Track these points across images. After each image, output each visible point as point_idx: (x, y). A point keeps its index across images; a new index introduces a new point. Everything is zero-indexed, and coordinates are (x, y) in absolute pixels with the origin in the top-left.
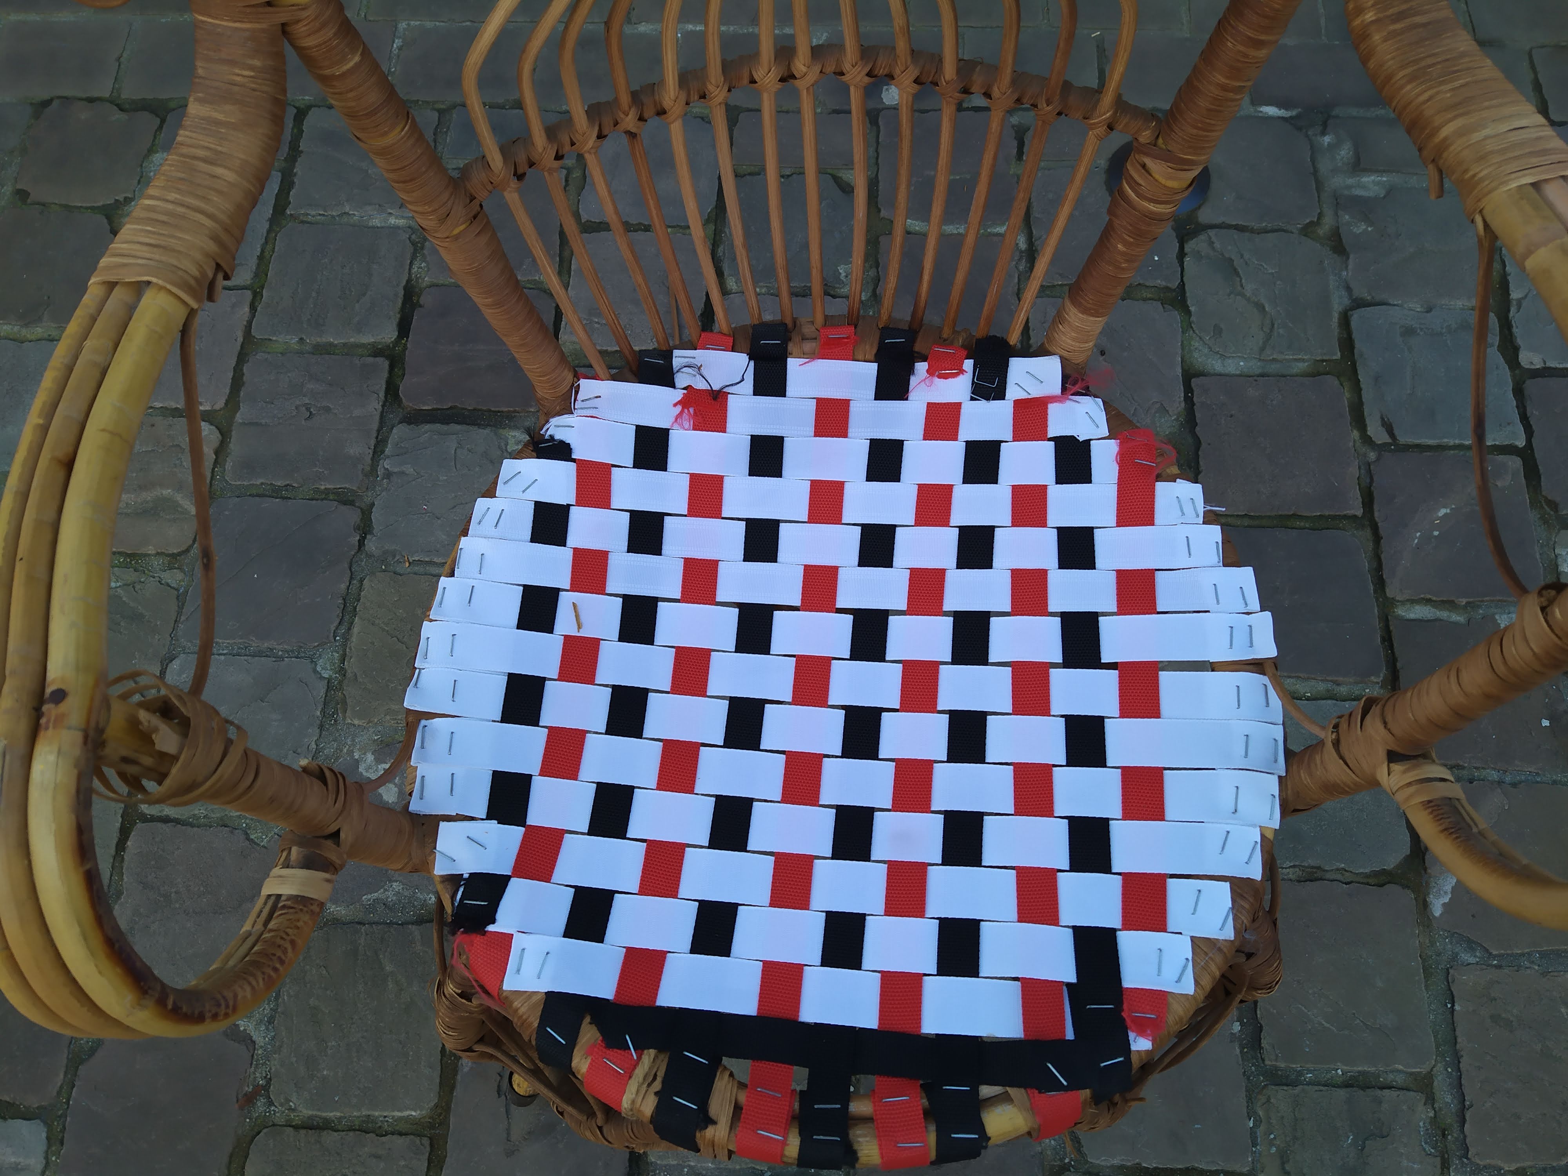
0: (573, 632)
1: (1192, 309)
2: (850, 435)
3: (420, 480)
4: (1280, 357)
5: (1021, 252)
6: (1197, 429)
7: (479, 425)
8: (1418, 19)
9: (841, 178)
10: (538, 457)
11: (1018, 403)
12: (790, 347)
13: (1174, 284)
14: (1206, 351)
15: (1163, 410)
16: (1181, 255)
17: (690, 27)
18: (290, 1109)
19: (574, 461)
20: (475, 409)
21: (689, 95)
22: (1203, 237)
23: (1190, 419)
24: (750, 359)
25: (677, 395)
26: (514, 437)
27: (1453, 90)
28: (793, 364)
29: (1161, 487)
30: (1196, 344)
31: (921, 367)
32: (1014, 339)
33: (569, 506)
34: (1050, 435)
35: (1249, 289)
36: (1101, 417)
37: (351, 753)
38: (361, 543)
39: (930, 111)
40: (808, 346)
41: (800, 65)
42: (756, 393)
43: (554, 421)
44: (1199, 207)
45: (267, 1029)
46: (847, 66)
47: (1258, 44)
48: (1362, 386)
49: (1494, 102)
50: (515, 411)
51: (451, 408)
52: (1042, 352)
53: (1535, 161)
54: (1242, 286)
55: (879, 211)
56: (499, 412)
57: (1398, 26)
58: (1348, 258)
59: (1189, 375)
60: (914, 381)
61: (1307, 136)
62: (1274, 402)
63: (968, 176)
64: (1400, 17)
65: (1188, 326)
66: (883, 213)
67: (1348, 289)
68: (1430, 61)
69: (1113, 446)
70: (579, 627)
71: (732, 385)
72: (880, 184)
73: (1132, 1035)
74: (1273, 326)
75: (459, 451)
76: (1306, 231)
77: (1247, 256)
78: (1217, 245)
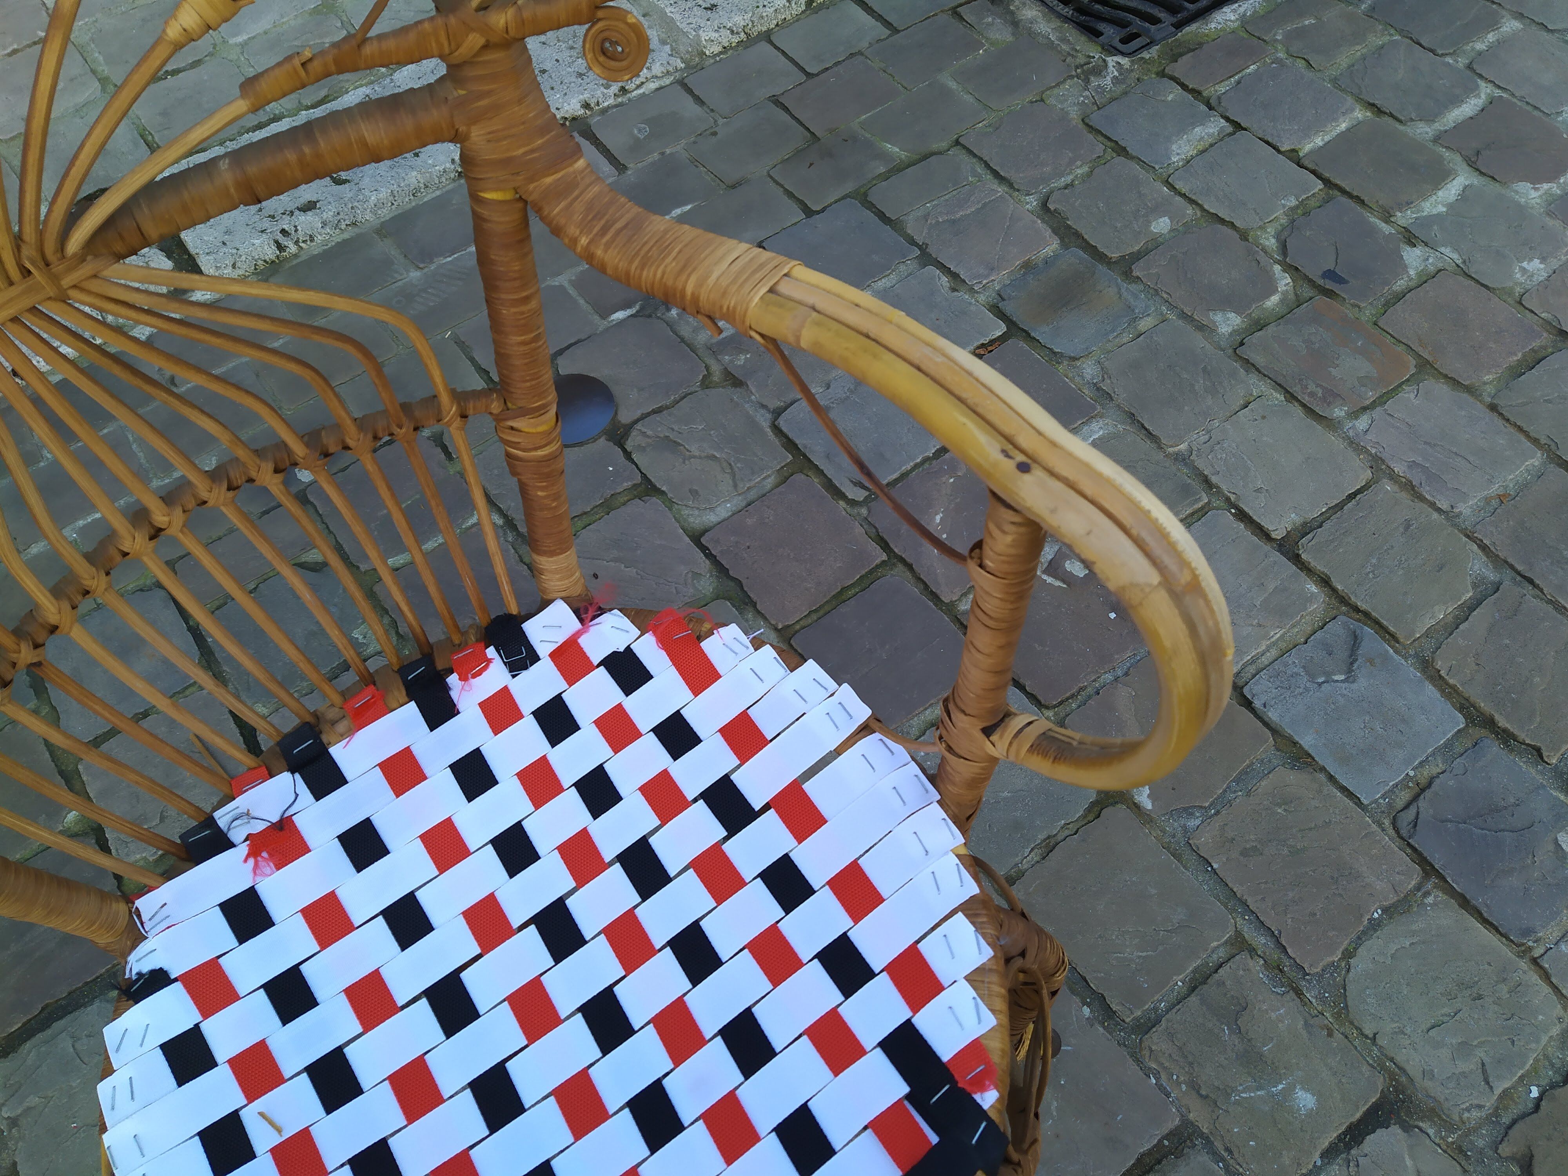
0: (276, 1140)
1: (664, 489)
2: (428, 775)
3: (51, 1103)
4: (752, 483)
5: (502, 527)
6: (731, 573)
7: (84, 1005)
8: (618, 225)
9: (305, 562)
10: (137, 1003)
11: (553, 655)
12: (325, 738)
13: (638, 479)
14: (696, 512)
15: (697, 576)
16: (628, 455)
17: (81, 523)
19: (176, 980)
20: (69, 994)
21: (70, 599)
22: (634, 433)
23: (721, 570)
24: (293, 773)
25: (243, 850)
27: (674, 259)
28: (336, 751)
29: (707, 645)
30: (685, 512)
31: (453, 680)
32: (514, 610)
33: (197, 1026)
34: (596, 663)
35: (694, 449)
36: (626, 623)
39: (350, 465)
40: (341, 727)
41: (160, 518)
42: (318, 798)
43: (132, 958)
44: (616, 413)
46: (204, 495)
47: (526, 300)
48: (821, 468)
49: (707, 252)
50: (114, 966)
51: (43, 1009)
52: (545, 604)
53: (758, 276)
54: (688, 451)
55: (358, 568)
56: (97, 978)
57: (608, 237)
58: (747, 385)
59: (697, 538)
60: (454, 694)
61: (658, 318)
62: (771, 518)
63: (418, 496)
64: (604, 230)
65: (670, 504)
66: (363, 567)
67: (763, 406)
68: (646, 249)
69: (649, 639)
70: (279, 1131)
71: (290, 806)
72: (344, 546)
73: (977, 1097)
74: (730, 464)
75: (77, 1045)
76: (706, 383)
77: (676, 428)
78: (649, 433)
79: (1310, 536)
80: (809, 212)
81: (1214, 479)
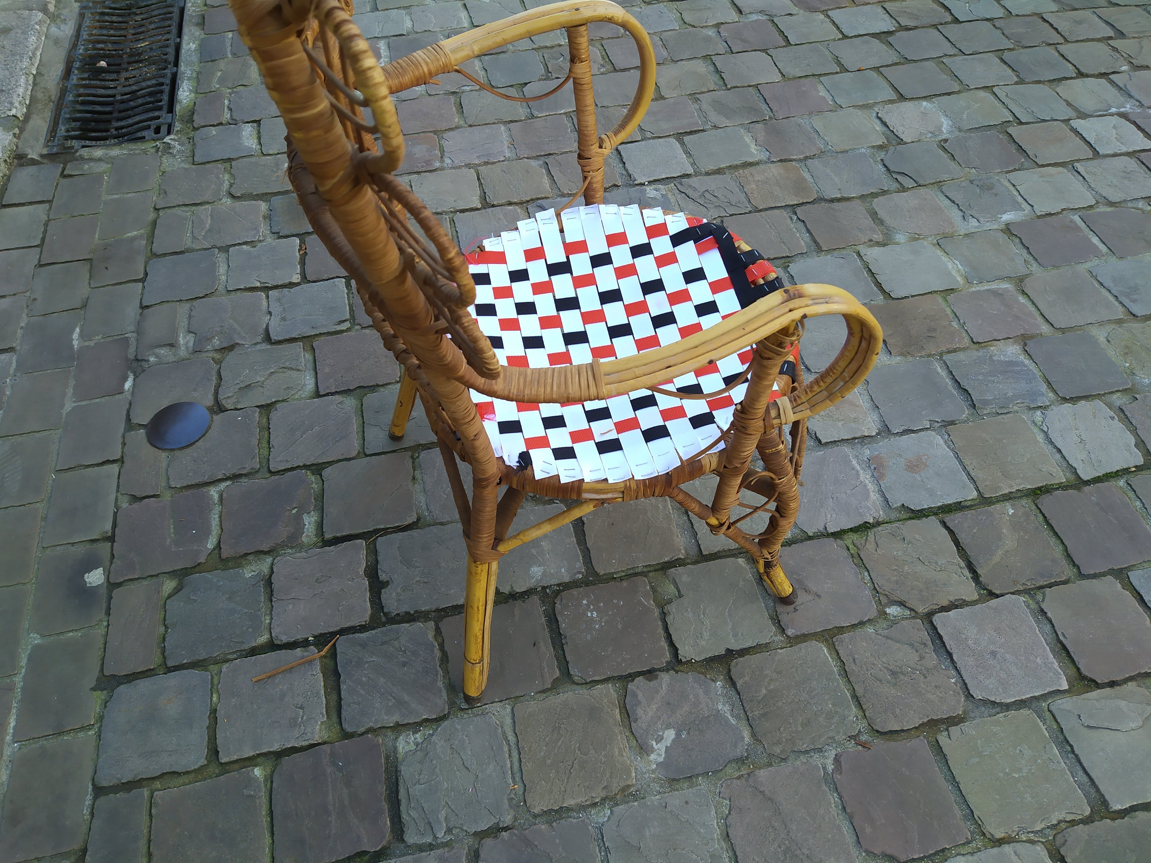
0: (615, 431)
1: (273, 401)
3: (450, 803)
4: (303, 363)
6: (351, 388)
13: (258, 410)
14: (300, 392)
15: (339, 405)
16: (237, 409)
18: (857, 719)
19: (528, 451)
22: (224, 402)
23: (346, 392)
26: (403, 748)
29: (487, 250)
30: (297, 396)
35: (260, 379)
37: (653, 772)
38: (506, 829)
43: (508, 463)
44: (202, 405)
45: (825, 751)
54: (257, 382)
58: (237, 344)
59: (318, 396)
61: (149, 367)
62: (331, 361)
63: (172, 521)
65: (285, 401)
67: (256, 344)
69: (474, 267)
70: (611, 430)
73: (702, 222)
74: (283, 368)
75: (422, 781)
76: (219, 362)
77: (238, 382)
78: (230, 395)
79: (487, 197)
80: (143, 280)
81: (439, 210)
